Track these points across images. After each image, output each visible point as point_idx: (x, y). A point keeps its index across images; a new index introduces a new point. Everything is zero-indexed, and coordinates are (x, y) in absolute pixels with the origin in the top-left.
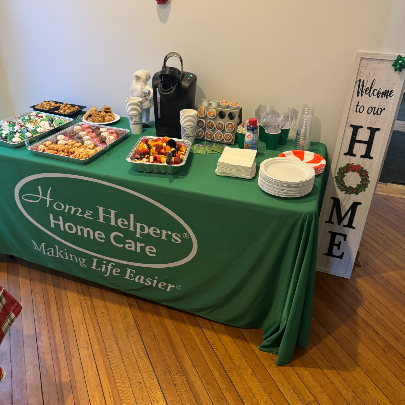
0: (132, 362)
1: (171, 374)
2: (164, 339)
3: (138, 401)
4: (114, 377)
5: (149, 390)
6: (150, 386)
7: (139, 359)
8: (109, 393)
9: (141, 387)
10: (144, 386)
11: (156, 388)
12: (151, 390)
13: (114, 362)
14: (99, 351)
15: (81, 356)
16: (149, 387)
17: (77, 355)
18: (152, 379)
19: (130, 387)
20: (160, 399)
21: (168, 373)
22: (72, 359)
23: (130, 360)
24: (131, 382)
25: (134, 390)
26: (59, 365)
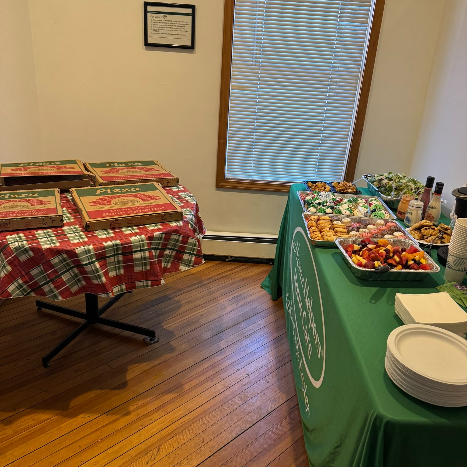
0: (222, 427)
1: (223, 465)
2: (263, 444)
3: (184, 446)
4: (202, 418)
5: (198, 451)
6: (203, 451)
7: (229, 431)
8: (184, 421)
9: (200, 444)
10: (200, 446)
11: (202, 457)
12: (198, 454)
13: (217, 413)
14: (225, 396)
15: (215, 386)
16: (201, 451)
17: (214, 383)
18: (211, 450)
19: (196, 435)
20: (191, 464)
21: (223, 463)
22: (209, 382)
23: (226, 423)
24: (201, 434)
25: (194, 438)
26: (200, 376)
